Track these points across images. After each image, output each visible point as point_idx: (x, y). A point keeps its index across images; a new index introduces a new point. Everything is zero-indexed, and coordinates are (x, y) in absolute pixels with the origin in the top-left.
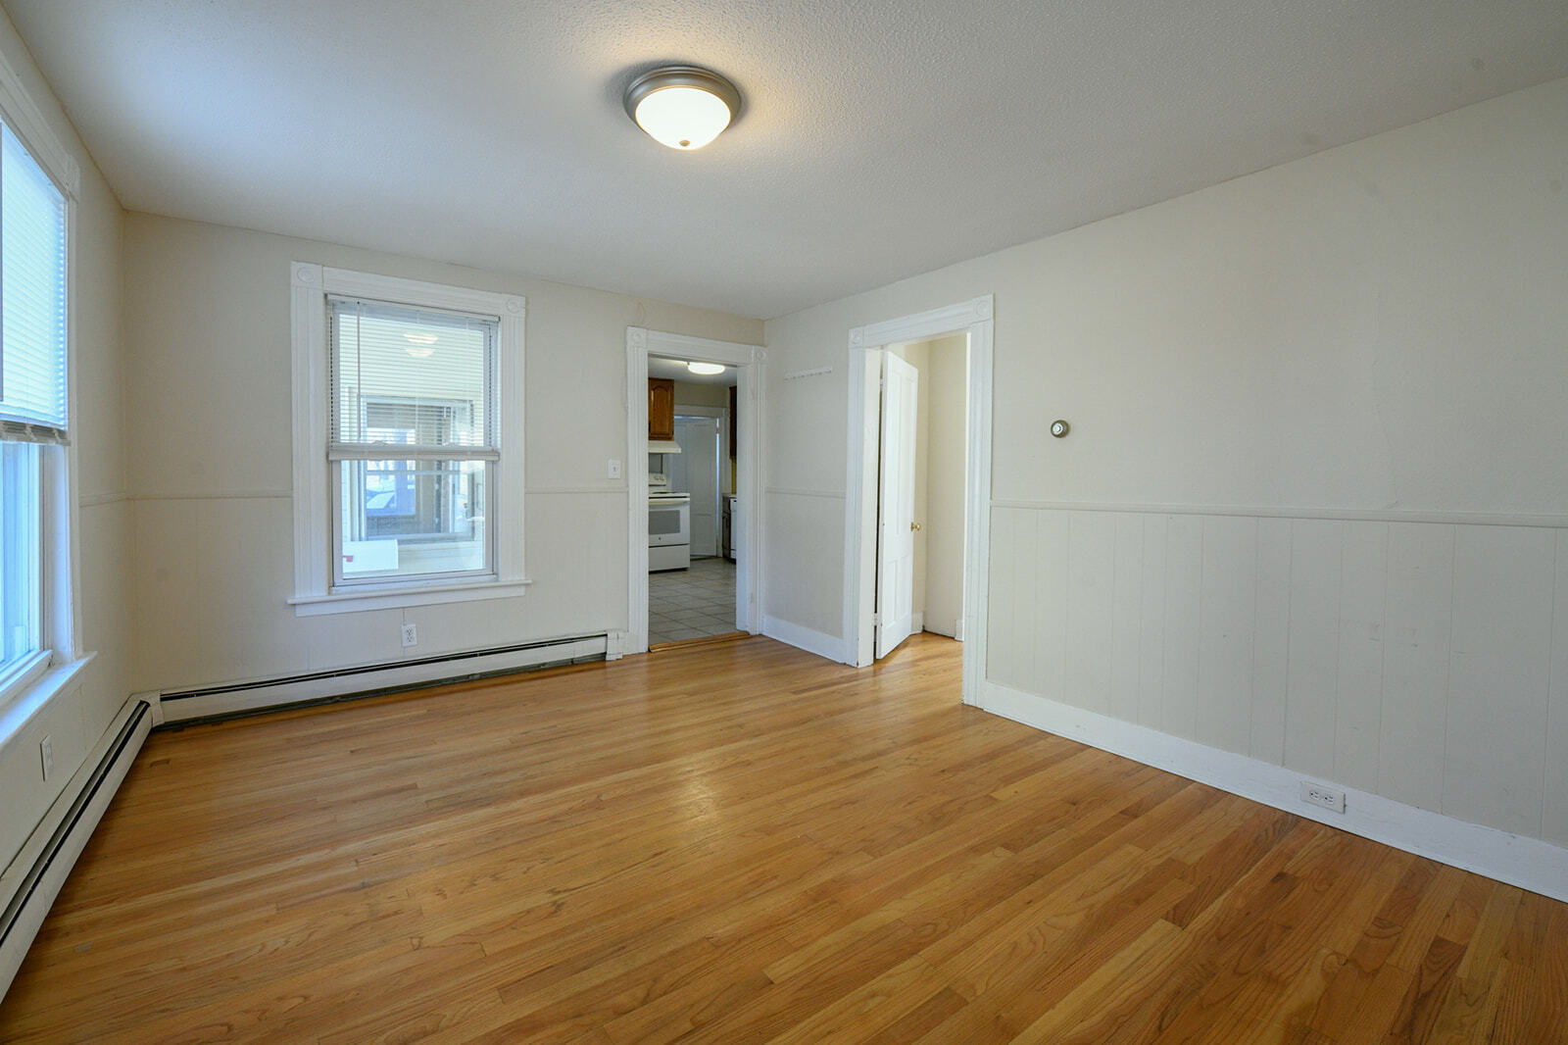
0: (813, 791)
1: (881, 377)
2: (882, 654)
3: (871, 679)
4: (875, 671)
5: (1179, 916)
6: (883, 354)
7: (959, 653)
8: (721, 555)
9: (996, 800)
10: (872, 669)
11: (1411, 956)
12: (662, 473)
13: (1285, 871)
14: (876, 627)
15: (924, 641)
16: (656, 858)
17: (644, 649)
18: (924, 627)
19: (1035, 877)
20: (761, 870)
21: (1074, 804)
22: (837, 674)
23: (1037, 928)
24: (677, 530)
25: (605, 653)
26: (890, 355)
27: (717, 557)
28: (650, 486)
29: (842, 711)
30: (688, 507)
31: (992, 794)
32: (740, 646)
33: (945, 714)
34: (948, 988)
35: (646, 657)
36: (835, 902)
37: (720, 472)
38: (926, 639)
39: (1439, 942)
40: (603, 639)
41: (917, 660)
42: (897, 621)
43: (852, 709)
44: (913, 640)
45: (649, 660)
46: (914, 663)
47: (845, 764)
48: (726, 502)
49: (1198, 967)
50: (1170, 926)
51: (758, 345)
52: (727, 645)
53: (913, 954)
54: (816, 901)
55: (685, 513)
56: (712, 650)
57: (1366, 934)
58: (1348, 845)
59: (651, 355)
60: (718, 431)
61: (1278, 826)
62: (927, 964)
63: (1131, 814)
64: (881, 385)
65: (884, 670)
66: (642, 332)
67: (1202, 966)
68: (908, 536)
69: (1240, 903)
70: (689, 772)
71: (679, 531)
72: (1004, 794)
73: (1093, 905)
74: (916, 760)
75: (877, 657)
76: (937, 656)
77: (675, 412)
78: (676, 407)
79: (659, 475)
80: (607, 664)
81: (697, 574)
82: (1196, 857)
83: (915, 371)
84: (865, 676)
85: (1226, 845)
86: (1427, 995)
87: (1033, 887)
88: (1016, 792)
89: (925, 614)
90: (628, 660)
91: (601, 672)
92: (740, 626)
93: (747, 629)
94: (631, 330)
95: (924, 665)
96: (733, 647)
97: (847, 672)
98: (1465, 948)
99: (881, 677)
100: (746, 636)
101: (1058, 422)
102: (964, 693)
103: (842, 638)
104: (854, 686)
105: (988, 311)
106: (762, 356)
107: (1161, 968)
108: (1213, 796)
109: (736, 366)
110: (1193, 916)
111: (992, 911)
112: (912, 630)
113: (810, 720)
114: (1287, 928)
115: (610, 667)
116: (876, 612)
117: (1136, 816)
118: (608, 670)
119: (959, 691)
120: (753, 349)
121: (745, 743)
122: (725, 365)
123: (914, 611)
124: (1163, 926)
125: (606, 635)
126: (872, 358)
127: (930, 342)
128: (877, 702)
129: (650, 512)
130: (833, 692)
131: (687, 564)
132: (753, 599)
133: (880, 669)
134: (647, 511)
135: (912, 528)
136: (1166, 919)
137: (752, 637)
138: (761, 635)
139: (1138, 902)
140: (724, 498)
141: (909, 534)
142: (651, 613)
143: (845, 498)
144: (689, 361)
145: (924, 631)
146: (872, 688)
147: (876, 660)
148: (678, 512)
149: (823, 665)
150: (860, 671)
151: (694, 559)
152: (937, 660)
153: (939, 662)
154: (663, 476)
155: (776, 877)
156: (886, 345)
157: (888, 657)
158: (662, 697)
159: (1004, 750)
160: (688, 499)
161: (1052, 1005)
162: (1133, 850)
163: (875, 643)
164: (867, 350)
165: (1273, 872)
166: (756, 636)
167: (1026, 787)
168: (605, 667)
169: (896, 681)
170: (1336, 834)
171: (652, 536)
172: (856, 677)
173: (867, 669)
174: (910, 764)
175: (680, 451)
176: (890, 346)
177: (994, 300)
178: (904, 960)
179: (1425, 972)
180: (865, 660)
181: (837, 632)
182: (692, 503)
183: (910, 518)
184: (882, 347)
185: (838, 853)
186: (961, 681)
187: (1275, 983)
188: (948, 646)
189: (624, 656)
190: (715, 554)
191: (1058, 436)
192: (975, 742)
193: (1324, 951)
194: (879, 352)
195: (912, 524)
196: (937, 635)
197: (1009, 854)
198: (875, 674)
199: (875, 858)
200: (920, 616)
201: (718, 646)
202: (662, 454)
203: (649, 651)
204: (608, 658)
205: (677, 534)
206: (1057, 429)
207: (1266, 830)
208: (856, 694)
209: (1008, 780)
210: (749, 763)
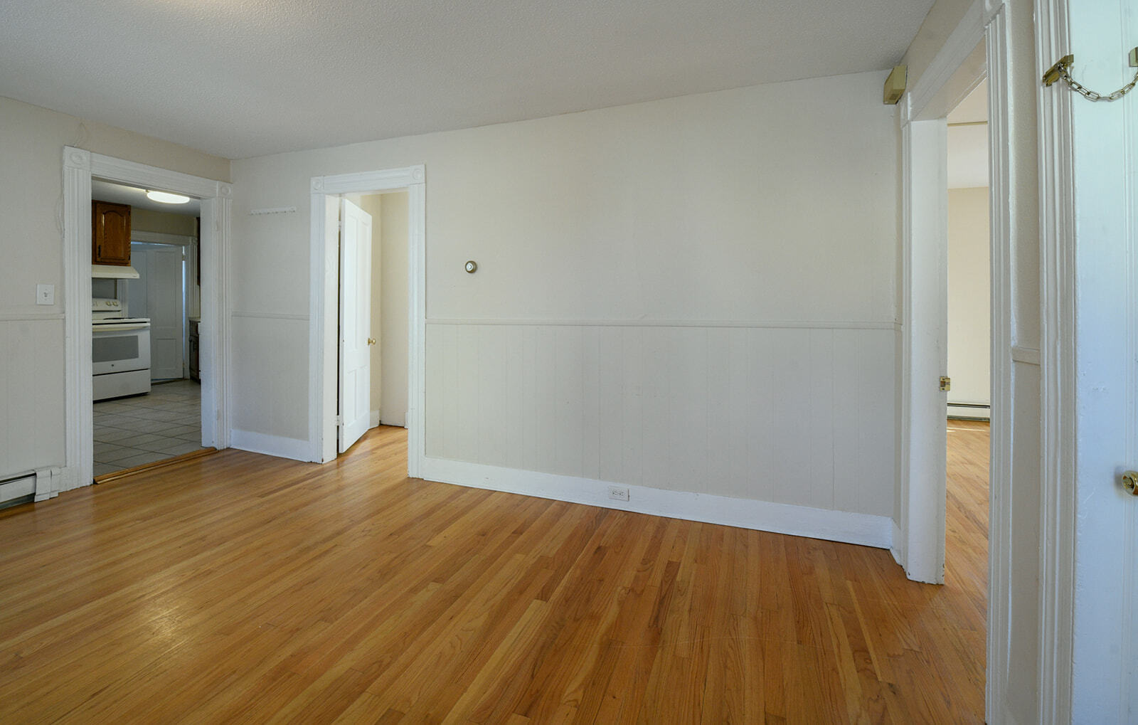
0: (274, 582)
1: (340, 220)
2: (343, 449)
3: (336, 471)
4: (338, 464)
5: (544, 596)
6: (341, 201)
7: (405, 439)
8: (189, 377)
9: (430, 546)
10: (335, 462)
11: (657, 576)
12: (116, 298)
13: (601, 545)
14: (338, 427)
15: (380, 433)
16: (96, 697)
17: (88, 480)
18: (380, 421)
19: (456, 597)
20: (220, 669)
21: (483, 535)
22: (303, 472)
23: (456, 636)
24: (134, 354)
25: (34, 494)
26: (347, 201)
27: (183, 379)
28: (93, 311)
29: (305, 505)
30: (148, 332)
31: (428, 543)
32: (204, 462)
33: (394, 488)
34: (389, 709)
35: (91, 489)
36: (295, 673)
37: (187, 298)
38: (383, 430)
39: (670, 563)
40: (30, 480)
41: (373, 450)
42: (357, 420)
43: (315, 500)
44: (373, 433)
45: (95, 493)
46: (372, 451)
47: (308, 549)
48: (194, 327)
49: (555, 625)
50: (539, 601)
51: (224, 181)
52: (195, 462)
53: (361, 693)
54: (274, 680)
55: (144, 339)
56: (173, 471)
57: (638, 571)
58: (632, 519)
59: (94, 178)
60: (183, 258)
61: (598, 518)
62: (373, 696)
63: (518, 532)
64: (340, 226)
65: (345, 462)
66: (85, 155)
67: (557, 623)
68: (366, 350)
69: (578, 572)
70: (140, 598)
71: (137, 357)
72: (437, 541)
73: (494, 605)
74: (370, 531)
75: (340, 452)
76: (390, 443)
77: (132, 238)
78: (133, 234)
79: (114, 301)
80: (36, 505)
81: (159, 398)
82: (554, 552)
83: (370, 217)
84: (330, 469)
85: (571, 537)
86: (664, 598)
87: (455, 605)
88: (445, 537)
89: (381, 412)
90: (66, 498)
91: (29, 515)
92: (206, 443)
93: (213, 445)
94: (67, 150)
95: (379, 452)
96: (200, 463)
97: (313, 469)
98: (680, 563)
99: (344, 467)
100: (212, 451)
101: (469, 262)
102: (409, 469)
103: (308, 440)
104: (318, 480)
105: (420, 176)
106: (228, 191)
107: (533, 634)
108: (566, 506)
109: (199, 198)
110: (553, 591)
111: (425, 634)
112: (370, 426)
113: (274, 518)
114: (601, 581)
115: (41, 508)
116: (338, 414)
117: (521, 534)
118: (37, 512)
119: (406, 468)
120: (217, 185)
121: (207, 554)
122: (190, 197)
123: (372, 409)
124: (536, 603)
125: (35, 474)
126: (332, 203)
127: (382, 195)
128: (340, 489)
129: (93, 339)
130: (299, 488)
131: (146, 387)
132: (219, 416)
133: (343, 461)
134: (90, 338)
135: (369, 343)
136: (538, 599)
137: (219, 451)
138: (228, 449)
139: (521, 593)
140: (190, 321)
141: (367, 348)
142: (97, 443)
143: (309, 320)
144: (147, 189)
145: (381, 425)
146: (338, 478)
147: (339, 455)
148: (137, 337)
149: (292, 466)
150: (325, 466)
151: (156, 383)
152: (390, 446)
153: (392, 447)
154: (118, 302)
155: (234, 672)
156: (344, 193)
157: (349, 450)
158: (110, 528)
159: (439, 506)
160: (149, 324)
161: (465, 690)
162: (519, 557)
163: (338, 441)
164: (327, 196)
165: (595, 547)
166: (224, 450)
167: (452, 531)
168: (33, 510)
169: (356, 469)
170: (625, 515)
171: (97, 364)
172: (322, 472)
173: (331, 464)
174: (365, 535)
175: (137, 276)
176: (347, 195)
177: (426, 169)
178: (354, 700)
179: (664, 583)
180: (329, 455)
181: (303, 434)
182: (152, 329)
183: (367, 335)
184: (340, 195)
185: (298, 629)
186: (407, 460)
187: (595, 618)
188: (399, 433)
189: (59, 493)
190: (181, 377)
191: (469, 272)
192: (417, 505)
193: (620, 588)
194: (338, 199)
195: (369, 339)
196: (391, 426)
197: (438, 586)
198: (338, 466)
199: (332, 623)
200: (377, 413)
201: (181, 466)
202: (116, 279)
203: (95, 482)
204: (37, 499)
205: (136, 359)
206: (470, 267)
207: (592, 522)
208: (321, 486)
209: (440, 529)
210: (209, 573)
